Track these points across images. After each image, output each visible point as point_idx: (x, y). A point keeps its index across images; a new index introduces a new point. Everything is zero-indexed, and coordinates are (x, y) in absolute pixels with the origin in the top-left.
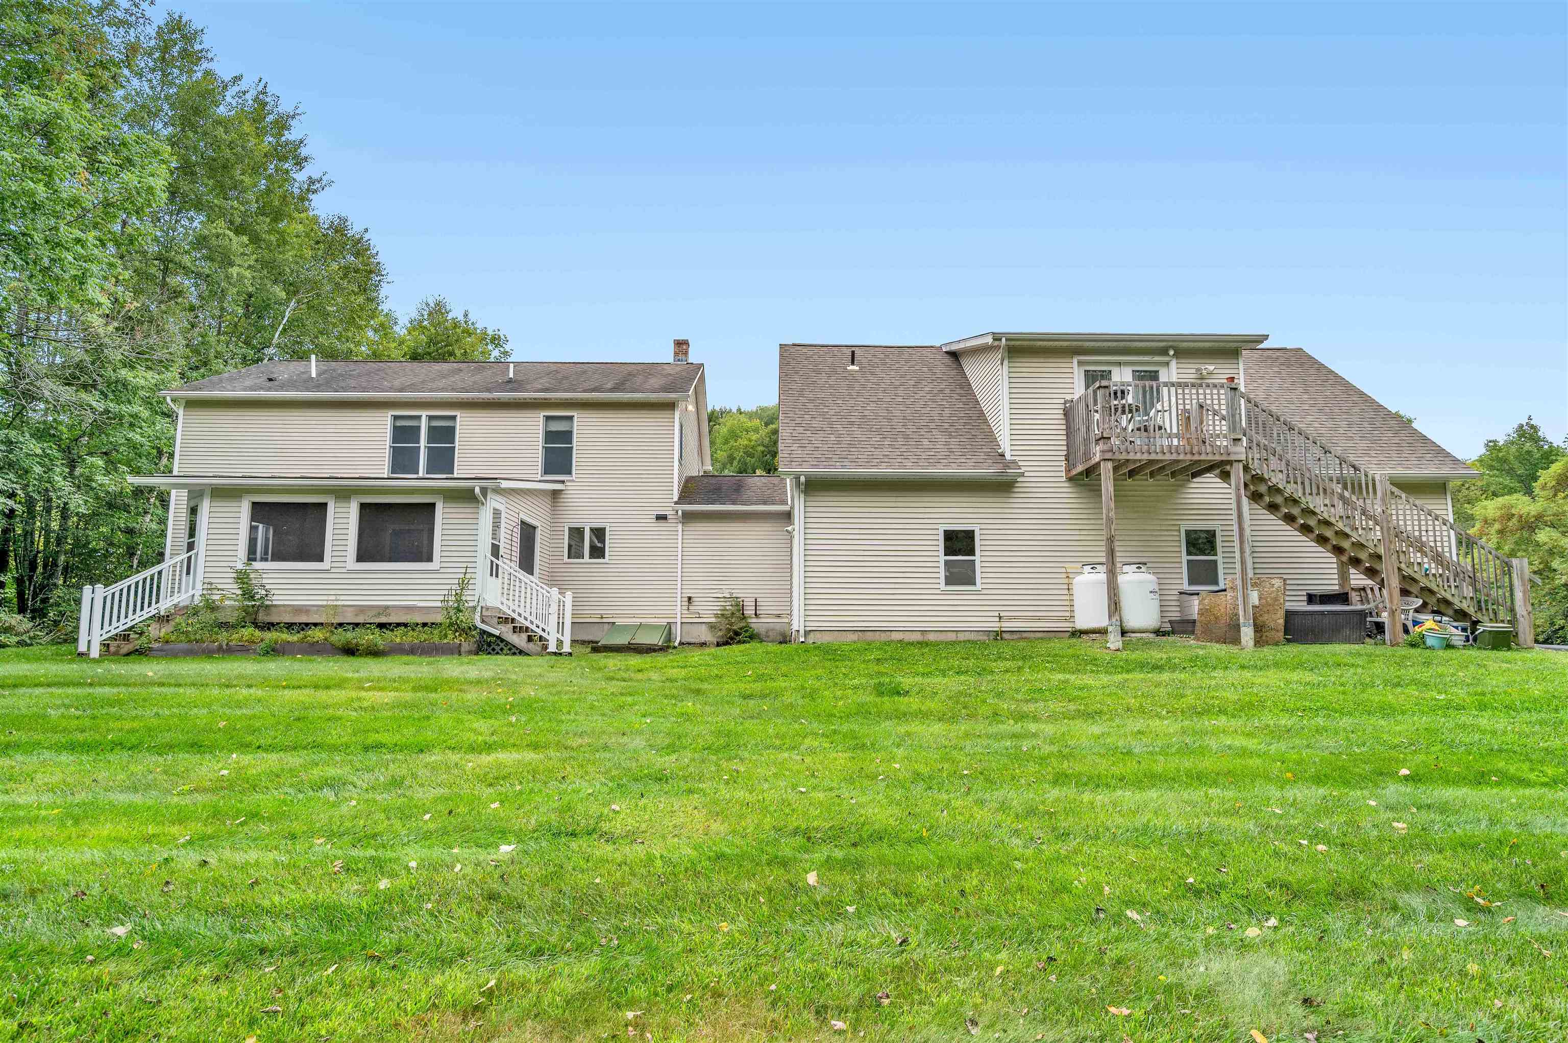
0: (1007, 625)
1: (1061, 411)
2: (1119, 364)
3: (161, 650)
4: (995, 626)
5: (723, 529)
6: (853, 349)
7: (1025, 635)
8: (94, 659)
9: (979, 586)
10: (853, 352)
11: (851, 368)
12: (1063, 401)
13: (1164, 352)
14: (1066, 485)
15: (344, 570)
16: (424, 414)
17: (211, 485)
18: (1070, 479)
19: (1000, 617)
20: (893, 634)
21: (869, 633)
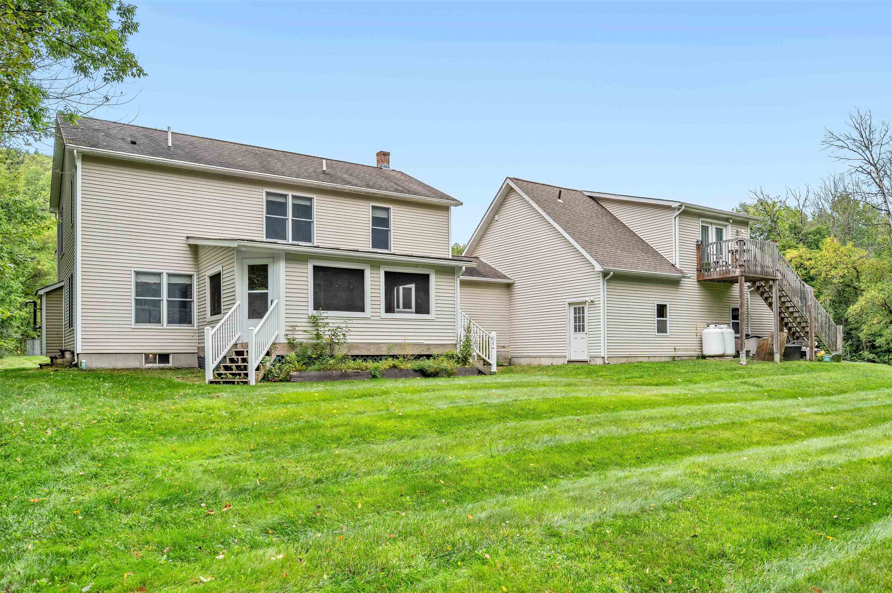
0: (678, 353)
1: (695, 246)
2: (712, 224)
3: (299, 377)
4: (673, 354)
5: (475, 292)
6: (561, 189)
7: (683, 358)
8: (252, 386)
9: (668, 334)
10: (560, 191)
11: (559, 200)
12: (696, 240)
13: (727, 220)
14: (696, 283)
15: (379, 318)
16: (290, 194)
17: (284, 250)
18: (698, 281)
19: (675, 349)
20: (638, 358)
21: (630, 358)
